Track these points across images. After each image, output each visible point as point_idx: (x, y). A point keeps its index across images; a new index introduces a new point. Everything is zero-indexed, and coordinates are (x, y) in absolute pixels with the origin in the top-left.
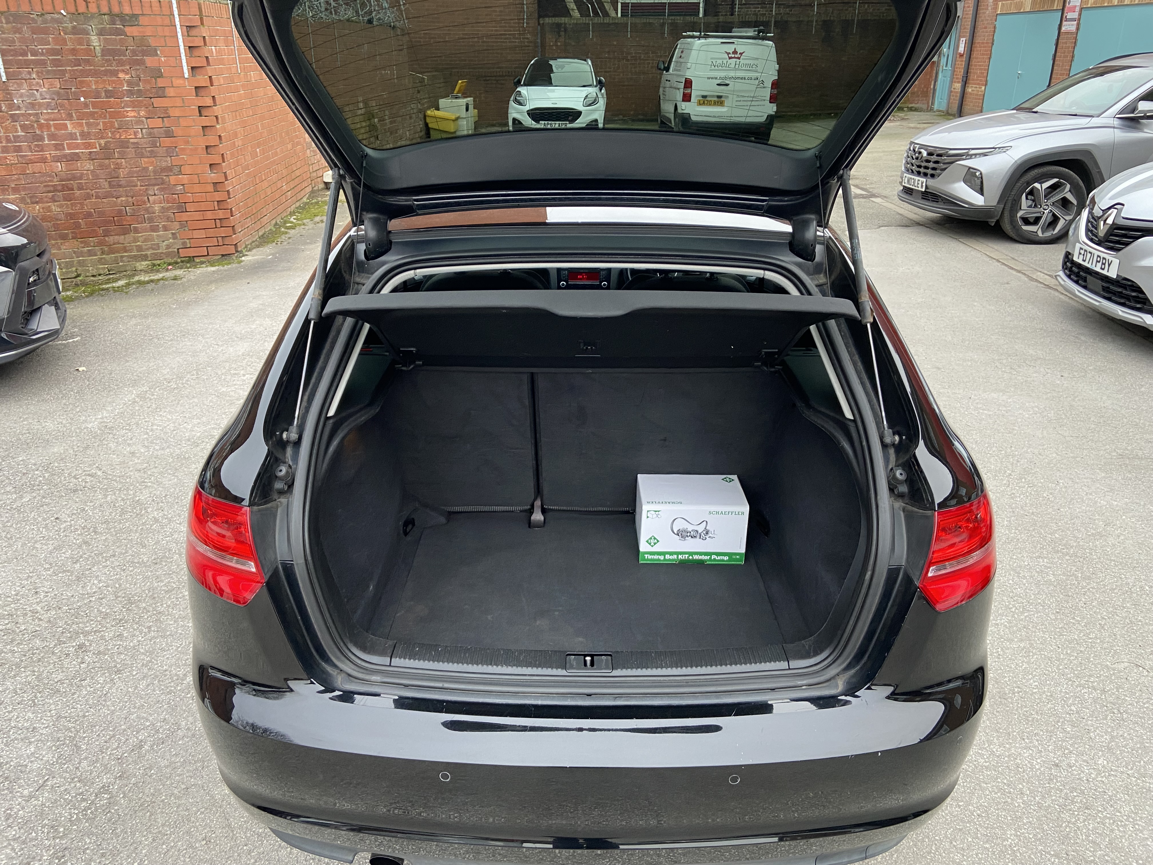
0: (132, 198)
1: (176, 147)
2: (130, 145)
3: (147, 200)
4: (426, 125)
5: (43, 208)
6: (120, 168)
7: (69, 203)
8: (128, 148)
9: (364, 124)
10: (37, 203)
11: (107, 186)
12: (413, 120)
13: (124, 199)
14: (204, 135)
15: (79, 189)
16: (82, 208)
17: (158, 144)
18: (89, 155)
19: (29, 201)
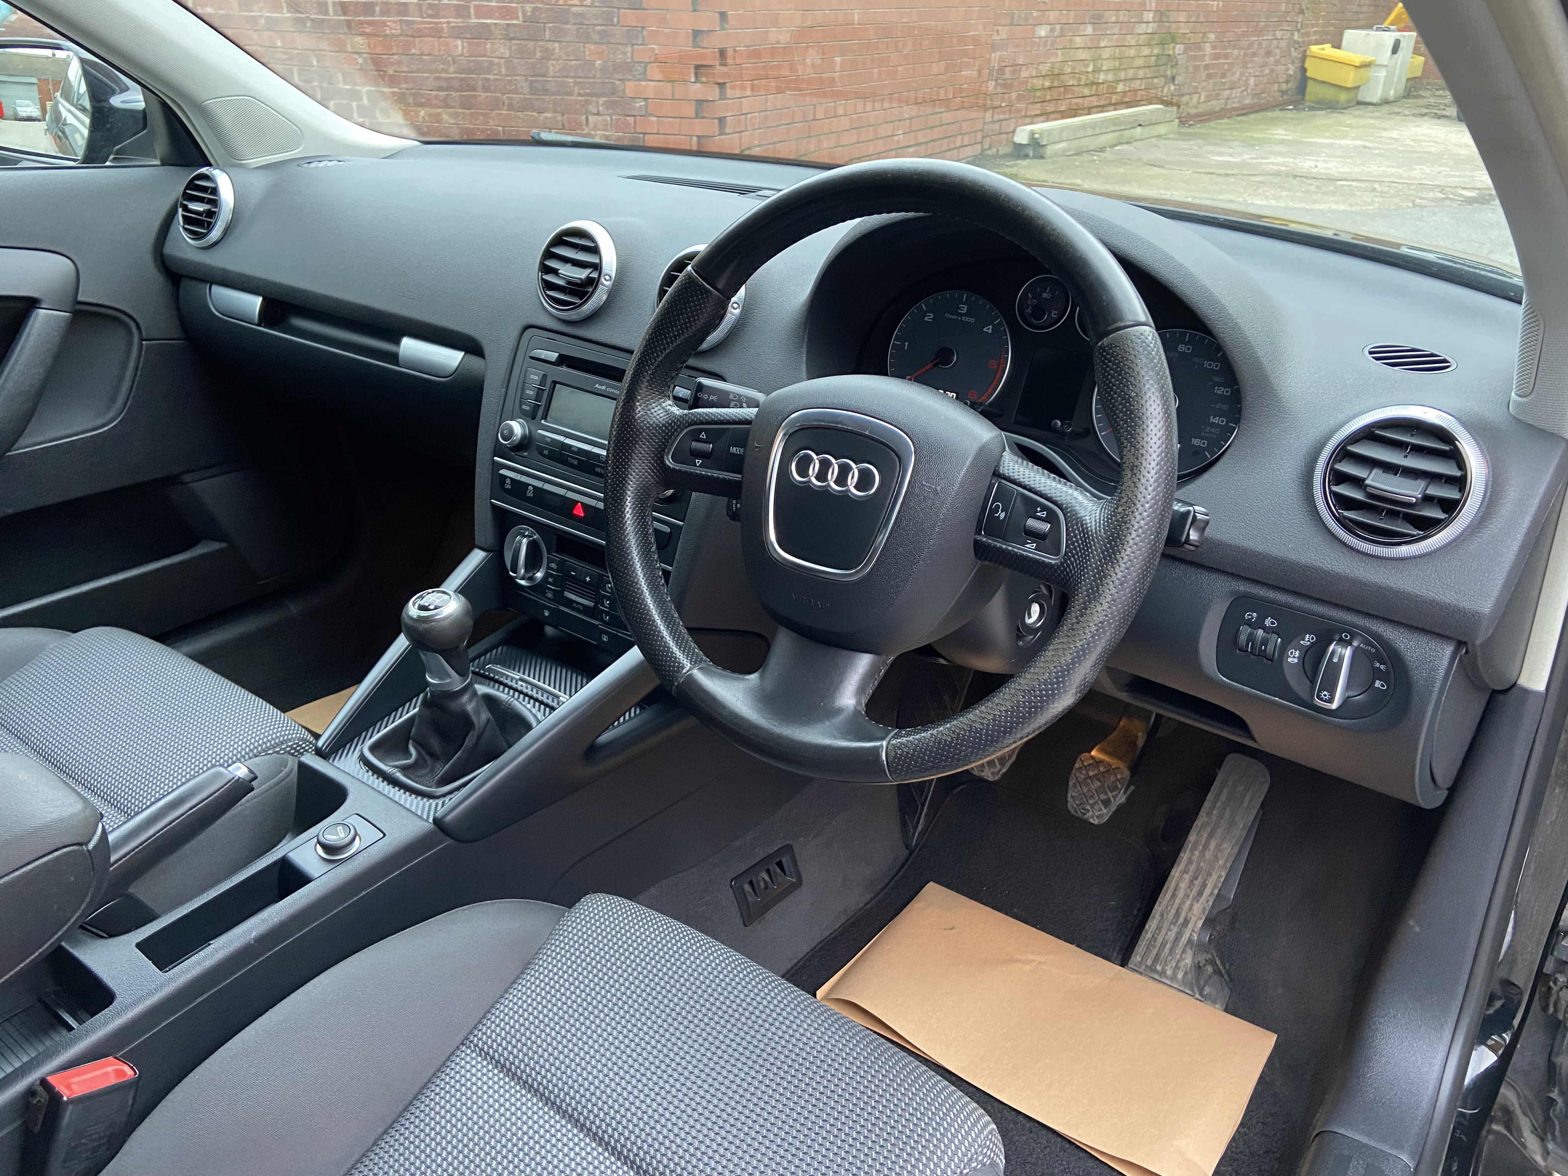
0: (563, 115)
1: (643, 28)
2: (572, 20)
3: (584, 123)
4: (1304, 70)
5: (430, 115)
6: (549, 59)
7: (467, 112)
8: (567, 23)
9: (1146, 51)
10: (421, 105)
11: (526, 89)
12: (1272, 59)
13: (549, 115)
14: (695, 10)
15: (486, 89)
16: (487, 123)
17: (615, 20)
18: (506, 30)
19: (411, 101)
